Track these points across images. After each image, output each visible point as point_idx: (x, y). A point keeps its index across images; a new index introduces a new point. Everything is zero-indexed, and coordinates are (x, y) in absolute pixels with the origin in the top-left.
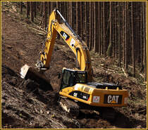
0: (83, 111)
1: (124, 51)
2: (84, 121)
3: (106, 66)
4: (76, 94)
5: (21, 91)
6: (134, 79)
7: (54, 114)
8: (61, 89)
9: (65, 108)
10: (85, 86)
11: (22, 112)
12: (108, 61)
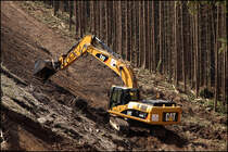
0: (133, 129)
1: (175, 67)
2: (134, 139)
3: (156, 83)
4: (130, 113)
5: (70, 109)
6: (185, 96)
7: (104, 132)
8: (110, 107)
9: (115, 126)
10: (141, 104)
11: (71, 131)
12: (159, 78)
